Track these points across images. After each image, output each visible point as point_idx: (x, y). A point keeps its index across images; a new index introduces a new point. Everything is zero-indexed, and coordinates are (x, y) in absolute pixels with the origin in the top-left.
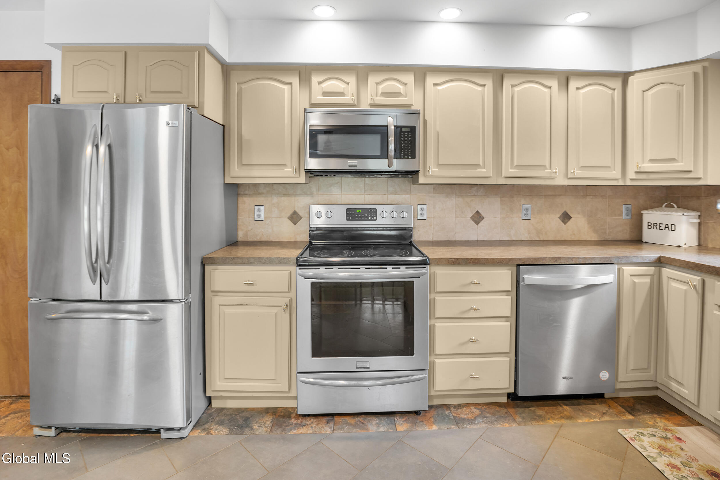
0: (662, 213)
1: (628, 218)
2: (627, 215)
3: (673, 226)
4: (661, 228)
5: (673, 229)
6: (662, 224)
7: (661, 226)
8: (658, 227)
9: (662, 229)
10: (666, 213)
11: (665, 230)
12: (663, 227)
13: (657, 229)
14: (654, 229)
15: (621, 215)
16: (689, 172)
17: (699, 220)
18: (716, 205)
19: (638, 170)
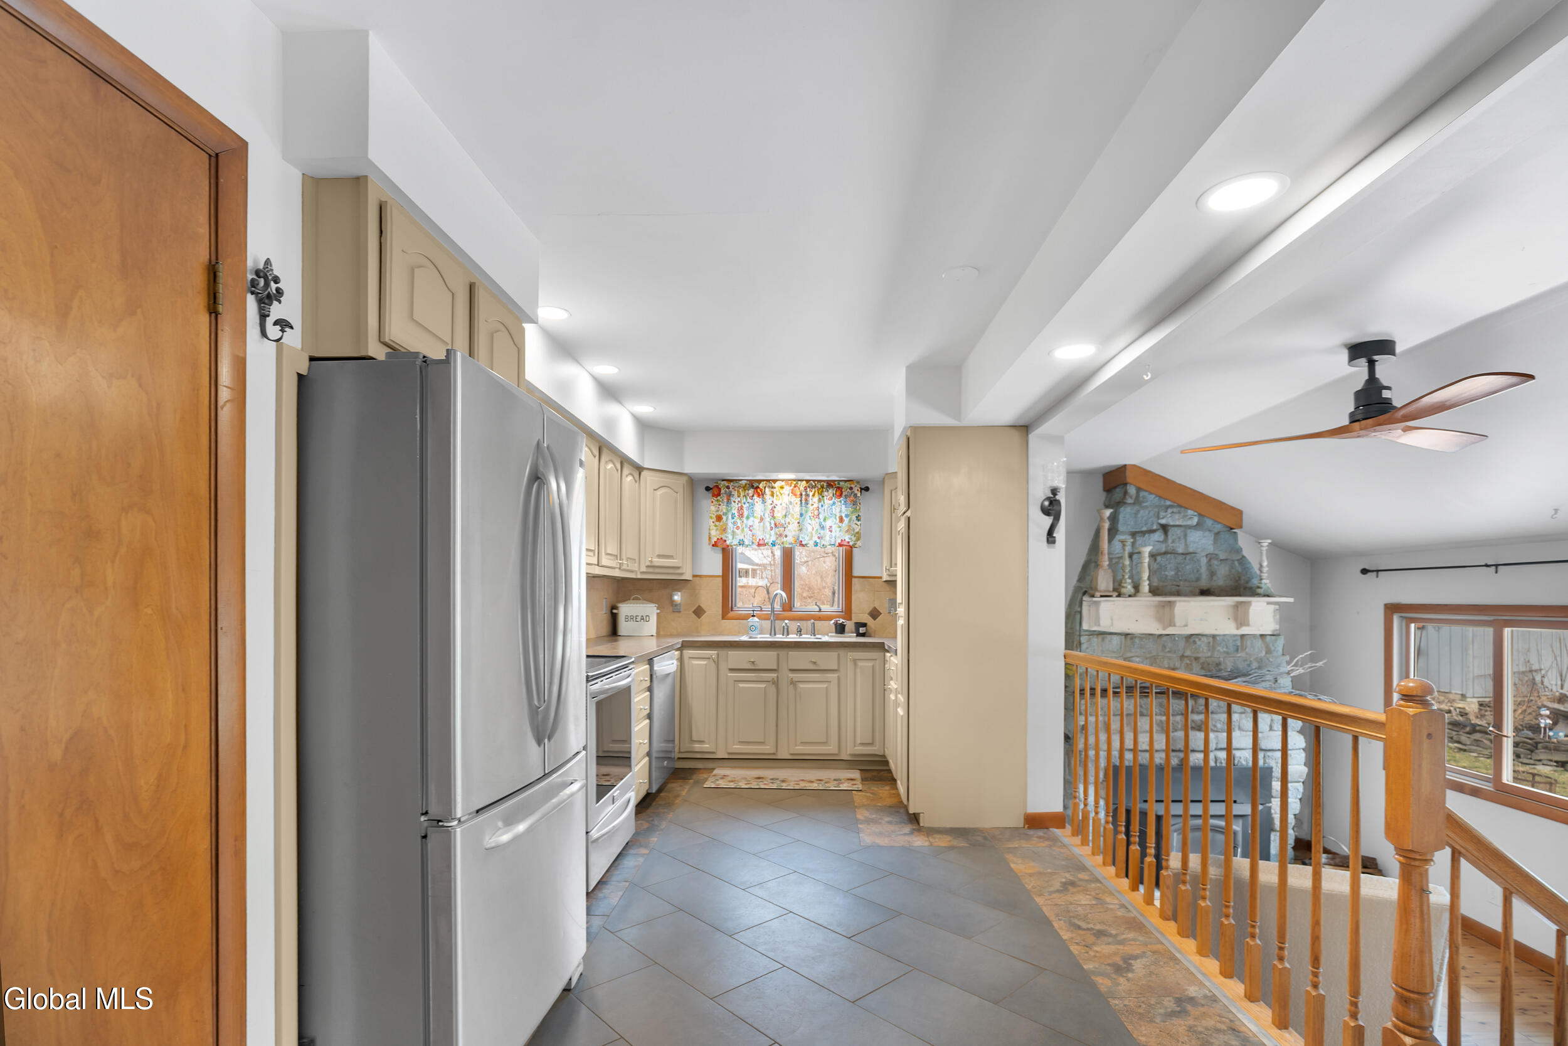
0: (633, 605)
1: (606, 612)
2: (605, 609)
3: (645, 618)
4: (636, 621)
6: (638, 617)
7: (637, 619)
8: (633, 619)
9: (638, 621)
10: (638, 606)
11: (640, 622)
12: (639, 619)
13: (633, 621)
14: (628, 621)
16: (678, 568)
17: (658, 611)
18: (671, 596)
19: (649, 564)
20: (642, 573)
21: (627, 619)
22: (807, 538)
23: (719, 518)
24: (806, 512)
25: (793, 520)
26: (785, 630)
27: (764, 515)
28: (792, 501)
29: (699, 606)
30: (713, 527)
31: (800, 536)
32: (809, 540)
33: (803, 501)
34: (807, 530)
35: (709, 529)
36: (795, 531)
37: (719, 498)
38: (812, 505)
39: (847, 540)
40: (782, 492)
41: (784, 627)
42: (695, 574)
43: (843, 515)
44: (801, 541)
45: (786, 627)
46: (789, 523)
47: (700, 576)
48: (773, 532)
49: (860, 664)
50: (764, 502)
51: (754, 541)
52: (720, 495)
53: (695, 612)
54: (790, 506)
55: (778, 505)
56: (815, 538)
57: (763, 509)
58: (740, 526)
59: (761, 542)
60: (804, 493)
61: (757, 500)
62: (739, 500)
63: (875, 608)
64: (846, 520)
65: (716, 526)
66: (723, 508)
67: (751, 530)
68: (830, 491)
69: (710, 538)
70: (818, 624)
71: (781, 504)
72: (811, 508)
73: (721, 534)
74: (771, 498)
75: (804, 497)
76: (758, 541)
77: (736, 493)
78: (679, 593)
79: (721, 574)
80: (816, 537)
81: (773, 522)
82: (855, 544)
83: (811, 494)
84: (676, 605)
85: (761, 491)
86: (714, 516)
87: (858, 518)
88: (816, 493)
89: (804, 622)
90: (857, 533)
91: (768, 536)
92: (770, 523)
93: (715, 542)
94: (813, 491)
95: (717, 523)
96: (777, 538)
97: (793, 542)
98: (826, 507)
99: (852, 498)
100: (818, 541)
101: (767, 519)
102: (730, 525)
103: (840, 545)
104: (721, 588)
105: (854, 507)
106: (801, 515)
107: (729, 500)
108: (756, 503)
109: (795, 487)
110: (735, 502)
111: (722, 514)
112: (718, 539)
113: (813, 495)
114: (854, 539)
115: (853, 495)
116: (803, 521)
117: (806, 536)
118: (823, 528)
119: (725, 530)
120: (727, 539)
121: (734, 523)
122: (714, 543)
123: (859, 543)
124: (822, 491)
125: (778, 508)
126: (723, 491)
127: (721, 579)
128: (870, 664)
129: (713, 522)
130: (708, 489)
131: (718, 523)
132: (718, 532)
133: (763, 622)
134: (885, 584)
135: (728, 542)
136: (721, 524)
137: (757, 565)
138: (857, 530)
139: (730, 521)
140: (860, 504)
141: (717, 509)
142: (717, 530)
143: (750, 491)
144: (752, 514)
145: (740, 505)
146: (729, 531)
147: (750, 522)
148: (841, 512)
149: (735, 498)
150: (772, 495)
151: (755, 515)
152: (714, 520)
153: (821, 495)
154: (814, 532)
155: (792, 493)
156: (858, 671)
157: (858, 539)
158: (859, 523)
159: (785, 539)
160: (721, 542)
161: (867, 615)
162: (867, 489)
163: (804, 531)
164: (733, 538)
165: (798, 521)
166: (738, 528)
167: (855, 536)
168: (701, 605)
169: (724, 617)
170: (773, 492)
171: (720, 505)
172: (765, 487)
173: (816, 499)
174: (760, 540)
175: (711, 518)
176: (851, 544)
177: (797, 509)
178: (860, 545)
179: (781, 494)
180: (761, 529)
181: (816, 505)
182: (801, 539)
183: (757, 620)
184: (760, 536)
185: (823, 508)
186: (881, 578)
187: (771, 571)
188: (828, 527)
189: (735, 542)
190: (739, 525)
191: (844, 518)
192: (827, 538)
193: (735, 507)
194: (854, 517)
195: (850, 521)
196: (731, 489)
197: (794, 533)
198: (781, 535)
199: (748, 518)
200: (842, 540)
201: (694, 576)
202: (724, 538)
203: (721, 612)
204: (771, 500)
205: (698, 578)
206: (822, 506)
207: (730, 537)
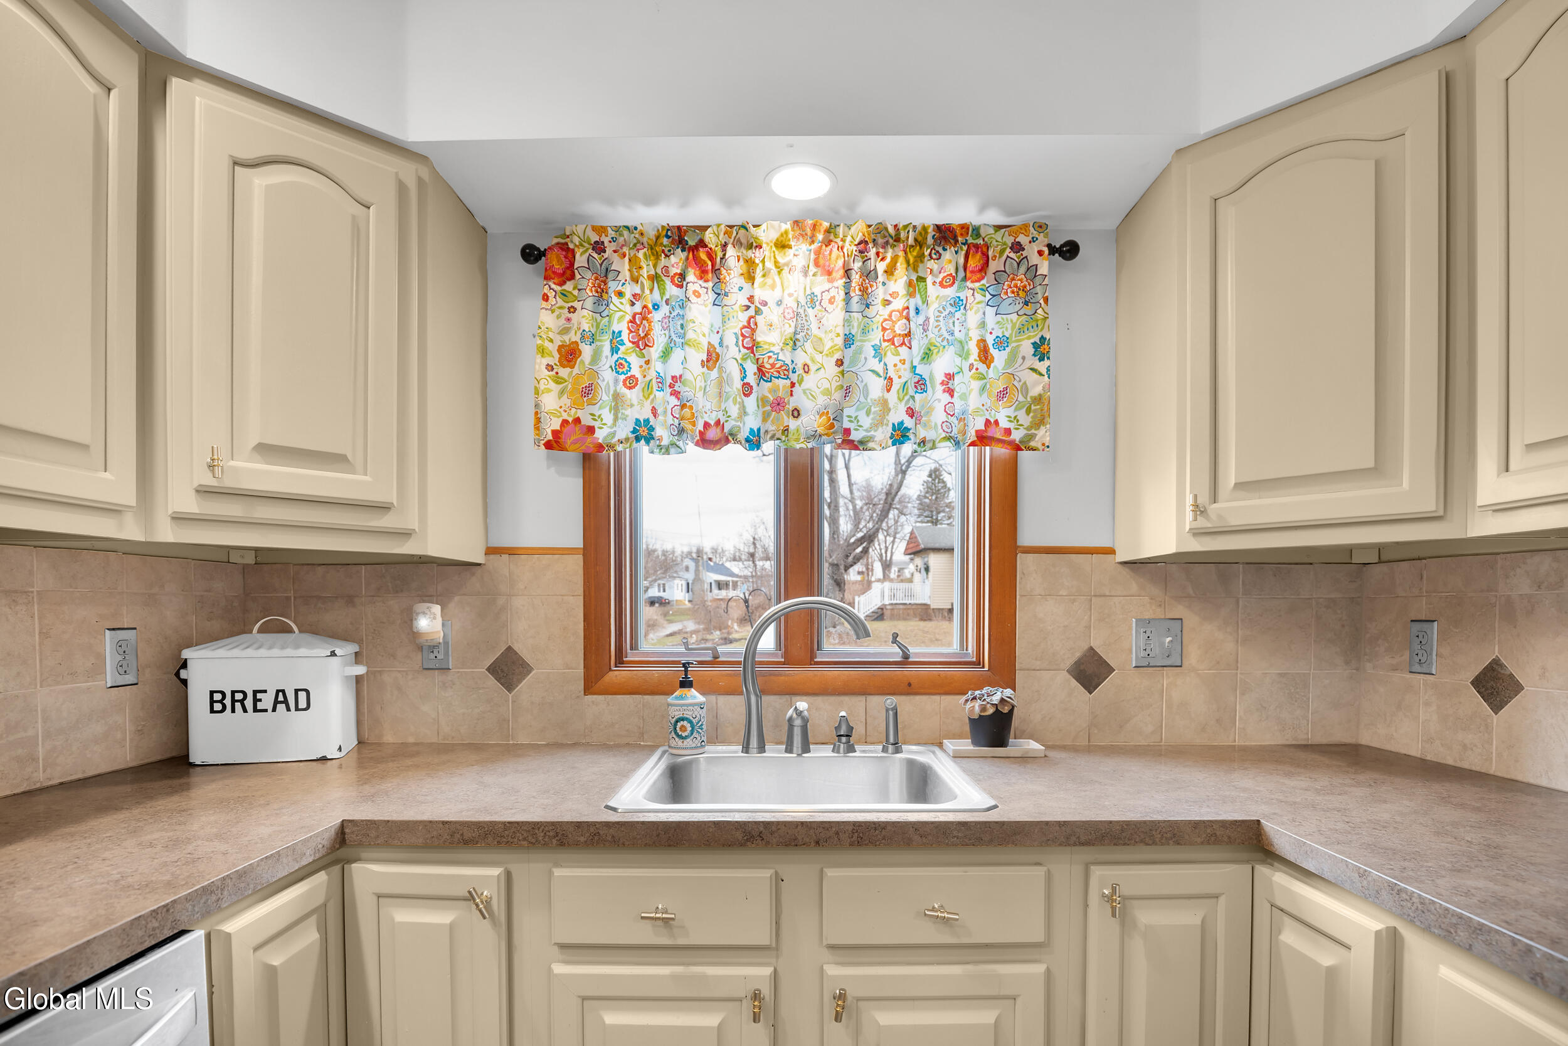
0: (250, 652)
1: (129, 679)
2: (121, 669)
3: (302, 696)
4: (259, 708)
5: (302, 704)
6: (265, 691)
7: (260, 700)
8: (249, 703)
9: (266, 711)
10: (263, 652)
11: (274, 710)
12: (267, 701)
13: (245, 710)
14: (233, 711)
15: (98, 669)
16: (384, 508)
17: (361, 670)
18: (409, 619)
19: (209, 480)
20: (179, 519)
21: (218, 702)
22: (866, 421)
23: (569, 355)
24: (865, 331)
25: (819, 358)
26: (797, 732)
27: (721, 344)
28: (817, 291)
29: (509, 649)
30: (547, 383)
31: (846, 412)
32: (875, 426)
33: (855, 295)
34: (866, 392)
35: (537, 392)
36: (827, 392)
37: (569, 286)
38: (887, 303)
39: (1004, 424)
40: (781, 260)
41: (790, 719)
42: (495, 543)
43: (990, 340)
44: (847, 432)
45: (798, 722)
46: (806, 369)
47: (512, 552)
48: (751, 402)
49: (1146, 916)
50: (720, 295)
51: (686, 425)
52: (572, 277)
53: (494, 670)
54: (810, 311)
55: (772, 304)
56: (898, 415)
57: (718, 324)
58: (638, 375)
59: (712, 434)
60: (857, 265)
61: (696, 287)
62: (638, 290)
63: (1091, 649)
64: (999, 358)
65: (558, 380)
66: (584, 319)
67: (676, 394)
68: (948, 255)
69: (538, 420)
70: (907, 705)
71: (779, 303)
72: (885, 312)
73: (575, 405)
74: (747, 286)
75: (856, 278)
76: (700, 427)
77: (623, 266)
78: (437, 609)
79: (579, 543)
80: (902, 408)
81: (751, 368)
82: (1032, 437)
83: (881, 267)
84: (433, 648)
85: (711, 257)
86: (552, 348)
87: (1041, 349)
88: (901, 266)
89: (858, 702)
90: (1038, 399)
91: (734, 411)
92: (743, 371)
93: (554, 433)
94: (889, 254)
95: (564, 372)
96: (765, 417)
97: (820, 430)
98: (931, 311)
99: (1021, 280)
100: (909, 422)
101: (733, 352)
102: (607, 376)
103: (982, 439)
104: (580, 590)
105: (1029, 310)
106: (848, 340)
107: (601, 292)
108: (693, 298)
109: (828, 243)
110: (620, 294)
111: (576, 338)
112: (565, 422)
113: (890, 272)
114: (1025, 420)
115: (1023, 269)
116: (854, 362)
117: (862, 415)
118: (921, 384)
119: (588, 392)
120: (596, 424)
121: (618, 367)
122: (550, 437)
123: (1042, 435)
124: (920, 258)
125: (771, 314)
126: (580, 260)
127: (579, 558)
128: (1189, 917)
129: (550, 368)
130: (531, 254)
131: (568, 370)
132: (566, 401)
133: (723, 700)
134: (1125, 571)
135: (600, 435)
136: (576, 370)
137: (737, 576)
138: (1036, 391)
139: (607, 360)
140: (1046, 300)
141: (562, 321)
142: (562, 393)
143: (673, 259)
144: (679, 339)
145: (638, 308)
146: (606, 398)
147: (674, 367)
148: (983, 325)
149: (623, 285)
150: (750, 277)
151: (690, 335)
152: (554, 359)
153: (915, 270)
154: (892, 397)
155: (817, 264)
156: (1137, 947)
157: (1040, 422)
158: (1042, 366)
159: (793, 424)
160: (578, 434)
161: (1065, 673)
162: (1069, 250)
163: (856, 395)
164: (616, 419)
165: (838, 356)
166: (631, 383)
167: (1028, 412)
168: (516, 647)
169: (588, 689)
170: (750, 263)
171: (572, 310)
172: (725, 246)
173: (899, 284)
174: (707, 425)
175: (542, 351)
176: (1017, 436)
177: (835, 317)
178: (1047, 440)
179: (779, 268)
180: (713, 390)
181: (898, 304)
182: (846, 425)
183: (701, 698)
184: (707, 410)
185: (921, 319)
186: (1111, 551)
187: (753, 582)
188: (940, 377)
189: (624, 430)
190: (635, 371)
191: (993, 351)
192: (939, 416)
193: (621, 314)
194: (1027, 348)
195: (1011, 360)
196: (609, 251)
197: (822, 400)
198: (778, 405)
199: (666, 354)
200: (988, 422)
201: (491, 551)
202: (587, 421)
203: (581, 670)
204: (746, 292)
205: (505, 557)
206: (917, 311)
207: (608, 418)
